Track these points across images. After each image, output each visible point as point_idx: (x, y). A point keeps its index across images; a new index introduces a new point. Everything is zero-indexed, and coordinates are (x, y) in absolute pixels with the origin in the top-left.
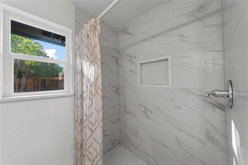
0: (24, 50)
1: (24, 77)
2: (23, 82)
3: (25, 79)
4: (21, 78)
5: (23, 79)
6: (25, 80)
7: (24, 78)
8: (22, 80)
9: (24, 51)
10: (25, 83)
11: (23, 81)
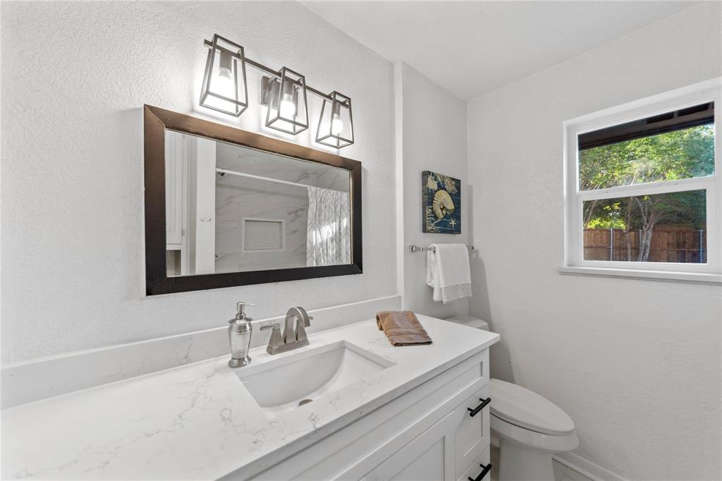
0: (643, 154)
1: (648, 226)
2: (644, 242)
3: (650, 233)
4: (641, 230)
5: (645, 233)
6: (650, 236)
7: (648, 229)
8: (642, 235)
9: (644, 156)
10: (651, 243)
11: (645, 238)
